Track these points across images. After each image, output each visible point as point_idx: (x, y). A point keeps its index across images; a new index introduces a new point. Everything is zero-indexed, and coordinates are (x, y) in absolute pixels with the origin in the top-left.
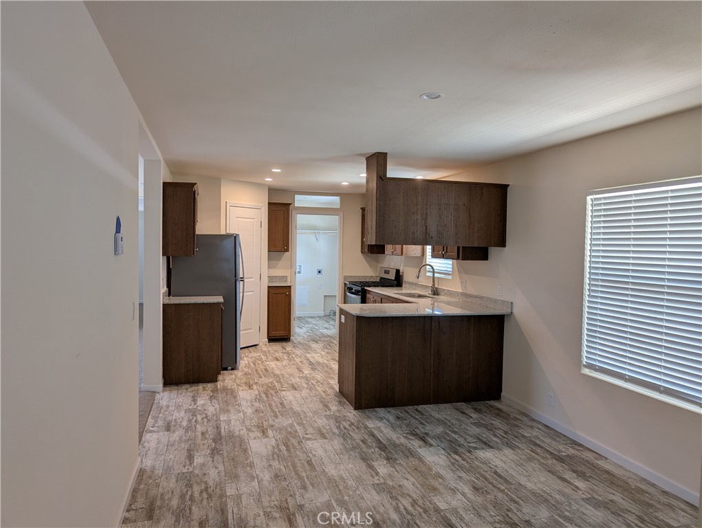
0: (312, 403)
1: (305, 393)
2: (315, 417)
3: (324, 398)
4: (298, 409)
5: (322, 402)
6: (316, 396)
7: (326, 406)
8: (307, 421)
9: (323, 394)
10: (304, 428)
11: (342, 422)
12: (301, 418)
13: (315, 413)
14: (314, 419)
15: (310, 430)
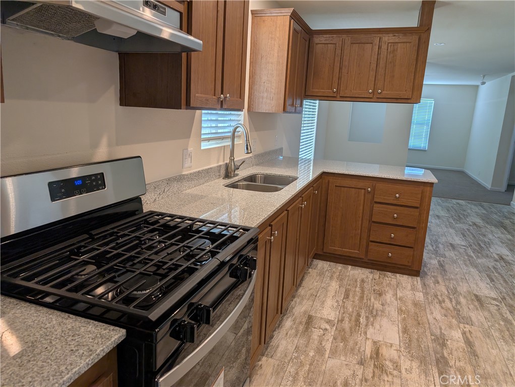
0: (456, 272)
1: (463, 288)
2: (455, 258)
3: (441, 274)
4: (472, 270)
5: (445, 270)
6: (450, 280)
7: (441, 265)
8: (464, 258)
9: (440, 280)
10: (467, 253)
11: (432, 250)
12: (469, 260)
13: (455, 262)
14: (457, 258)
15: (462, 251)
